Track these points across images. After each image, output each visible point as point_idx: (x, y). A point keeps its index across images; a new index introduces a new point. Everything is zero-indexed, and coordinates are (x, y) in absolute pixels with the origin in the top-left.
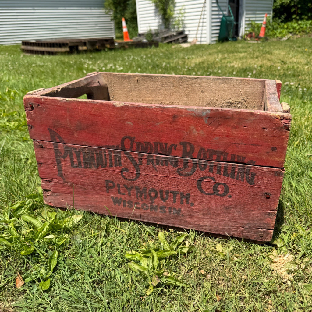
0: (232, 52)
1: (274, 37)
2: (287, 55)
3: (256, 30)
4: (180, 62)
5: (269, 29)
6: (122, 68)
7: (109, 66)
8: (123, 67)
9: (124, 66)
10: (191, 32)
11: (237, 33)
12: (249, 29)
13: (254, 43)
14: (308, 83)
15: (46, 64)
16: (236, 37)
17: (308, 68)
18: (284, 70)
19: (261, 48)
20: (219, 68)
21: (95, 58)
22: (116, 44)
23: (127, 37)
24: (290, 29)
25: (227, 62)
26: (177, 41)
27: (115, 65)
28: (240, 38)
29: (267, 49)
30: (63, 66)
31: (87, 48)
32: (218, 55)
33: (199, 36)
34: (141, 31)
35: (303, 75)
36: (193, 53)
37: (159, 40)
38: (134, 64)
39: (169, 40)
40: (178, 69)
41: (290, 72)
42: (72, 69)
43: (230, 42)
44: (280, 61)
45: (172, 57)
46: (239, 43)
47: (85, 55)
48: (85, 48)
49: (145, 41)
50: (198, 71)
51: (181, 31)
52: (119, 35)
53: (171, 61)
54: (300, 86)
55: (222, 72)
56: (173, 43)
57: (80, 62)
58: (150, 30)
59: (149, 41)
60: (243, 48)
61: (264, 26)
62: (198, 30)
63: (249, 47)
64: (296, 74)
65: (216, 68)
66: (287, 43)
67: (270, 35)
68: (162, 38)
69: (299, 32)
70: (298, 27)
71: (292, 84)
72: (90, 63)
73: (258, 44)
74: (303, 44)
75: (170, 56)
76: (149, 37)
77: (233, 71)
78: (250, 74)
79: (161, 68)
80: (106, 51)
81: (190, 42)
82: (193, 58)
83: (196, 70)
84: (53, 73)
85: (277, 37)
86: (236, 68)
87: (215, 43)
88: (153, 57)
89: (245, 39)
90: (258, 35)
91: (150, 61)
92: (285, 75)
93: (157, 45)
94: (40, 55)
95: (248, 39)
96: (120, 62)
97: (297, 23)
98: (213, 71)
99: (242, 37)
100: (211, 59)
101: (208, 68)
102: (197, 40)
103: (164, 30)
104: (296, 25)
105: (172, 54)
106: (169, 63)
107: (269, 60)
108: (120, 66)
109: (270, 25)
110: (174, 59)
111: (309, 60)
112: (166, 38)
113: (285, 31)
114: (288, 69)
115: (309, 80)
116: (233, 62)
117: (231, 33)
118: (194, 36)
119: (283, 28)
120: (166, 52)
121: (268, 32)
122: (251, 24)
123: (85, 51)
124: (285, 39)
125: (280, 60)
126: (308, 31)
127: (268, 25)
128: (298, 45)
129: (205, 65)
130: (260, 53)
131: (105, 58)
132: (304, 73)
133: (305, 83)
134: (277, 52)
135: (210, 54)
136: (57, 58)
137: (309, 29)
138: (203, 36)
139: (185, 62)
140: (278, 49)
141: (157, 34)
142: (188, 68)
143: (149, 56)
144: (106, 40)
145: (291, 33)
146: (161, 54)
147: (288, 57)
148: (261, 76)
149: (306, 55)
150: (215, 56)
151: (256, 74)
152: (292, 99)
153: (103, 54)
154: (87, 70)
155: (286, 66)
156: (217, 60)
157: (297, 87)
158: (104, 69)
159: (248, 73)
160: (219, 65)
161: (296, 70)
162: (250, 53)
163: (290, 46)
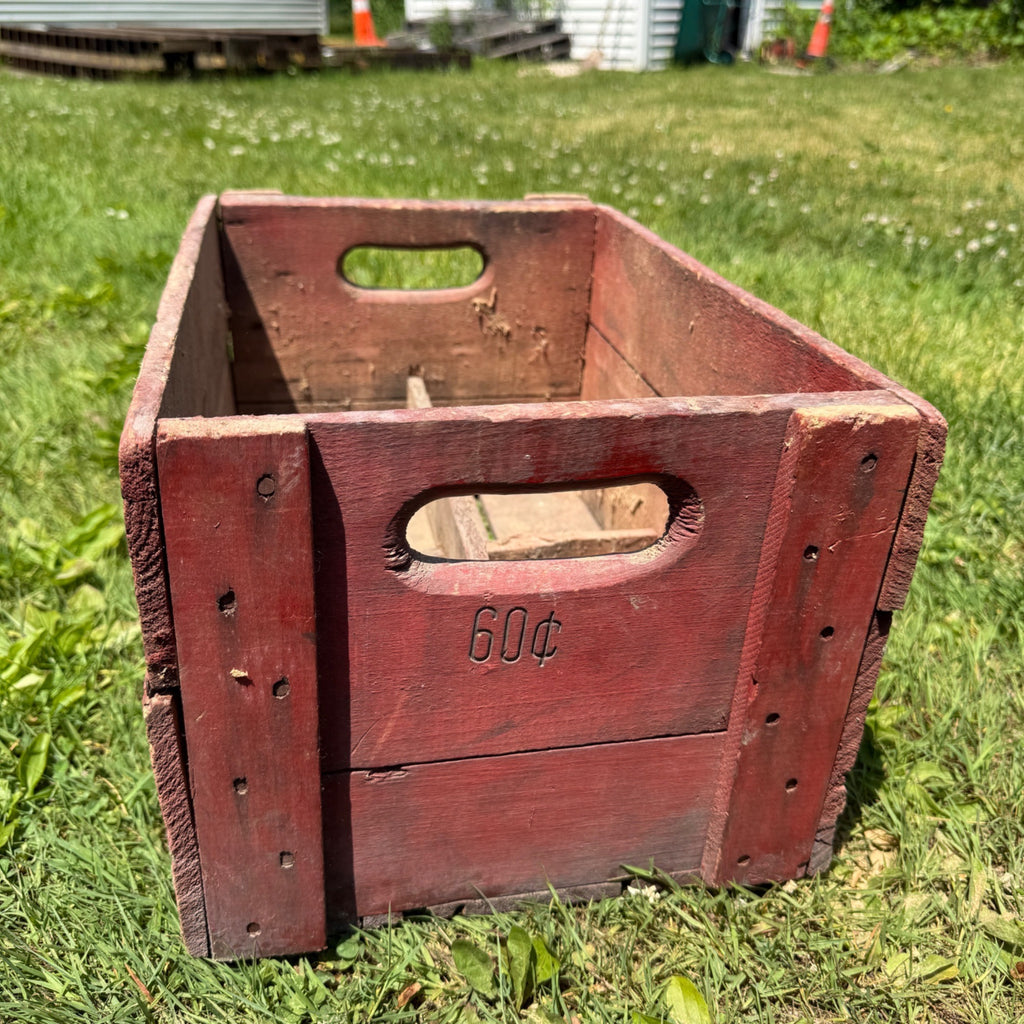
0: (712, 102)
1: (855, 59)
2: (884, 125)
3: (799, 30)
4: (538, 128)
5: (841, 32)
6: (335, 139)
7: (296, 127)
8: (344, 137)
9: (347, 129)
10: (585, 27)
11: (735, 38)
12: (776, 28)
13: (788, 78)
14: (937, 222)
15: (80, 112)
16: (730, 51)
17: (945, 172)
18: (868, 173)
19: (806, 95)
20: (662, 156)
21: (250, 98)
22: (328, 54)
23: (365, 32)
24: (909, 35)
25: (691, 138)
26: (534, 55)
27: (315, 125)
28: (743, 56)
29: (825, 99)
30: (135, 121)
31: (228, 62)
32: (664, 112)
33: (608, 41)
34: (416, 11)
35: (926, 192)
36: (585, 100)
37: (476, 48)
38: (381, 125)
39: (507, 50)
40: (529, 149)
41: (885, 183)
42: (166, 134)
43: (709, 69)
44: (859, 143)
45: (513, 109)
46: (741, 72)
47: (217, 88)
48: (218, 61)
49: (426, 46)
50: (594, 160)
51: (550, 21)
52: (340, 21)
53: (507, 121)
54: (910, 231)
55: (669, 168)
56: (523, 60)
57: (196, 109)
58: (447, 12)
59: (438, 47)
60: (750, 89)
61: (824, 20)
62: (605, 21)
63: (770, 89)
64: (907, 188)
65: (650, 153)
66: (891, 83)
67: (843, 53)
68: (486, 41)
69: (939, 47)
70: (935, 31)
71: (884, 220)
72: (231, 114)
73: (800, 79)
74: (945, 89)
75: (505, 103)
76: (442, 34)
77: (704, 168)
78: (759, 181)
79: (472, 143)
80: (291, 77)
81: (579, 61)
82: (581, 116)
83: (586, 156)
84: (97, 146)
85: (867, 59)
86: (717, 160)
87: (658, 67)
88: (450, 104)
89: (762, 62)
90: (805, 47)
91: (435, 117)
92: (871, 190)
93: (465, 61)
94: (59, 80)
95: (772, 59)
96: (335, 116)
97: (933, 14)
98: (642, 165)
99: (751, 53)
100: (640, 121)
101: (626, 153)
102: (602, 55)
103: (491, 14)
104: (927, 23)
105: (512, 97)
106: (499, 128)
107: (825, 136)
108: (331, 129)
109: (845, 17)
110: (517, 115)
111: (952, 144)
112: (499, 41)
113: (892, 42)
114: (883, 170)
115: (942, 212)
116: (708, 137)
117: (717, 38)
118: (593, 40)
119: (886, 29)
120: (496, 92)
121: (837, 41)
122: (784, 11)
123: (220, 73)
124: (891, 66)
125: (861, 138)
126: (965, 45)
127: (839, 16)
128: (926, 89)
129: (618, 143)
130: (799, 110)
131: (286, 100)
132: (929, 184)
133: (930, 220)
134: (854, 111)
135: (639, 105)
136: (119, 91)
137: (970, 40)
138: (625, 41)
139: (551, 127)
140: (861, 101)
141: (468, 26)
142: (560, 152)
143: (436, 99)
144: (294, 39)
145: (911, 47)
146: (477, 97)
147: (887, 131)
148: (793, 191)
149: (944, 128)
150: (655, 113)
151: (777, 181)
152: (879, 271)
153: (279, 87)
154: (219, 138)
155: (877, 161)
156: (659, 127)
157: (901, 234)
158: (275, 138)
159: (751, 177)
160: (664, 145)
161: (905, 177)
162: (769, 110)
163: (903, 95)
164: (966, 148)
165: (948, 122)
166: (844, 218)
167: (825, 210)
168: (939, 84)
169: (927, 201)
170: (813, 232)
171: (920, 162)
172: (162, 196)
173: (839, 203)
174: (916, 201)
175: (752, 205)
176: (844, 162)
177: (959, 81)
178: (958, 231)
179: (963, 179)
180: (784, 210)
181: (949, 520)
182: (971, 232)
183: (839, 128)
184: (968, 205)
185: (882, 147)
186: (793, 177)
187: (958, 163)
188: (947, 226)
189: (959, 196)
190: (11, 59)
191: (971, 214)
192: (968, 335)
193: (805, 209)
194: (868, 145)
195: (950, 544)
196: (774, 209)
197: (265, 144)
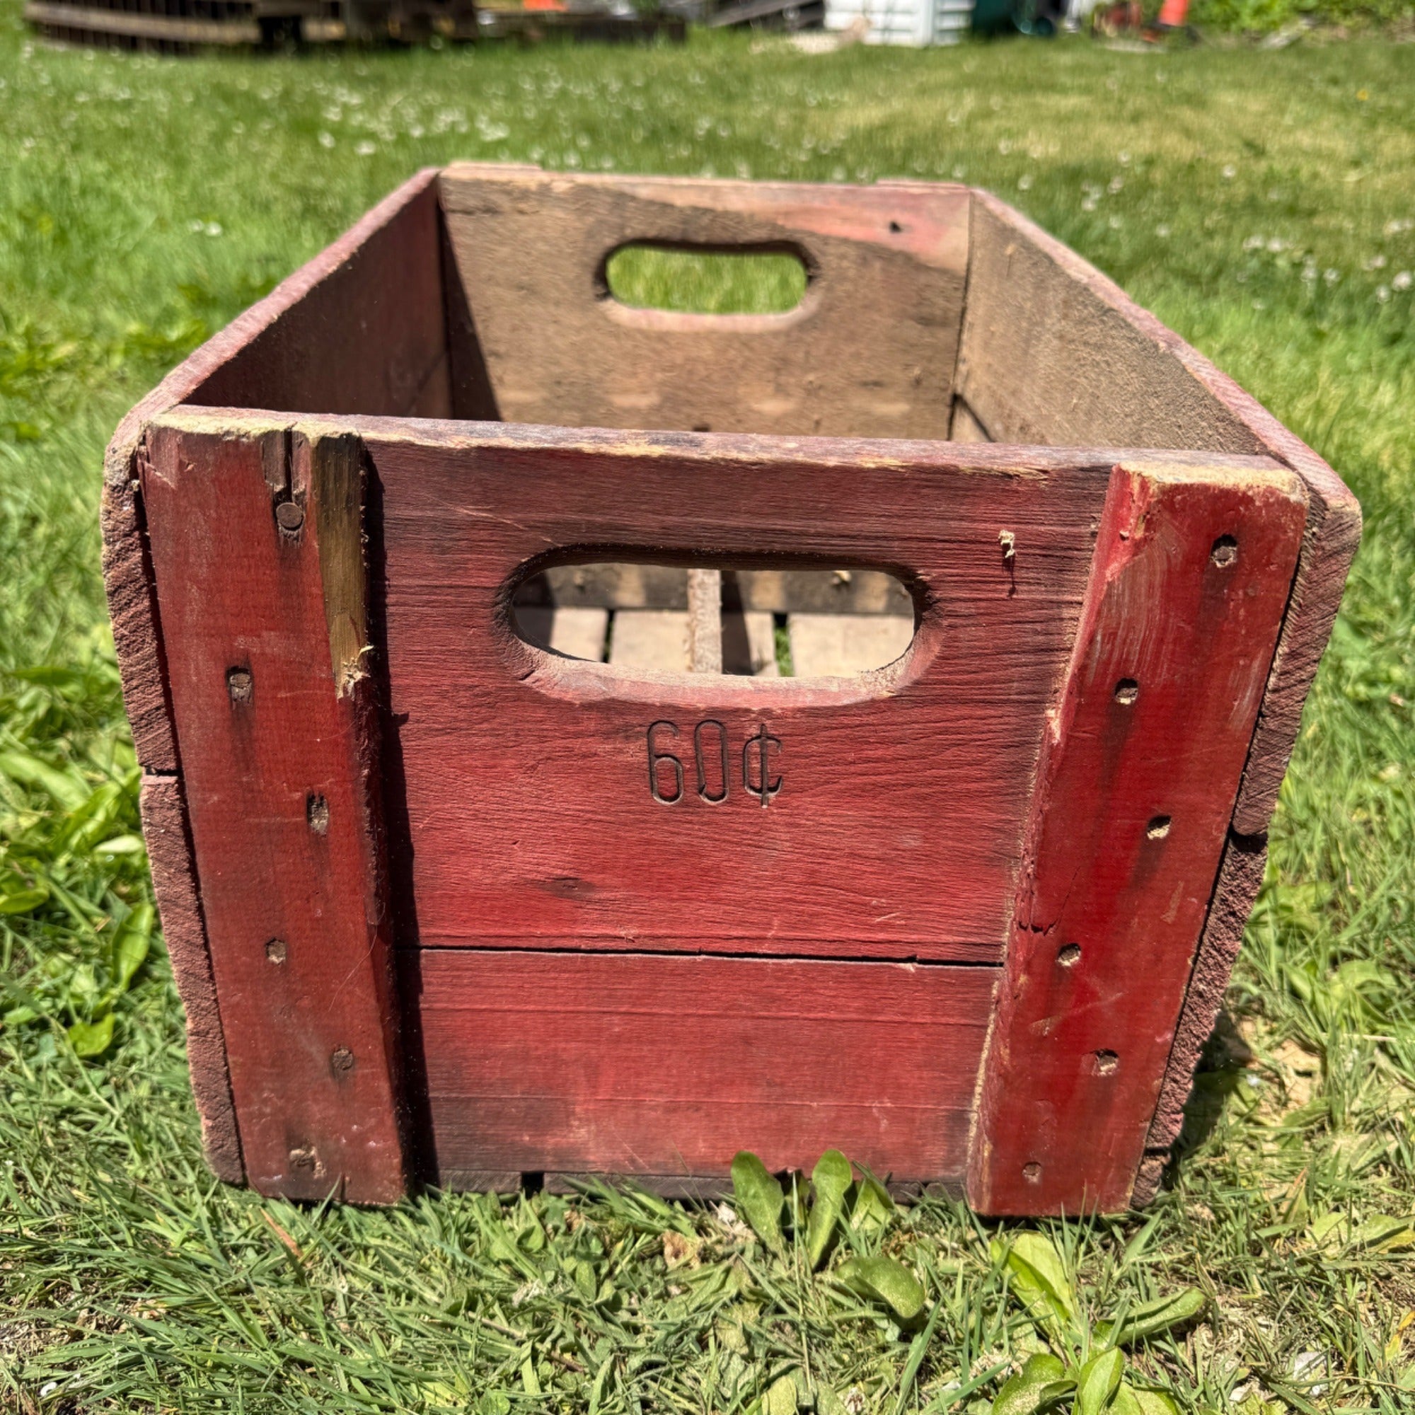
0: (1026, 87)
1: (1227, 30)
2: (1271, 118)
4: (783, 120)
6: (502, 134)
7: (444, 120)
8: (512, 131)
9: (515, 122)
13: (1132, 55)
14: (1349, 250)
15: (146, 97)
16: (1052, 19)
17: (1359, 182)
18: (1250, 183)
19: (1160, 78)
20: (958, 159)
21: (379, 79)
22: (487, 21)
25: (999, 135)
26: (775, 22)
27: (471, 117)
28: (1068, 25)
29: (1188, 81)
30: (223, 109)
31: (348, 30)
32: (958, 99)
33: (878, 3)
35: (1333, 209)
36: (847, 82)
37: (692, 12)
38: (562, 115)
39: (735, 15)
40: (771, 149)
41: (1274, 196)
42: (267, 126)
43: (1019, 43)
44: (1236, 143)
45: (746, 95)
46: (1065, 47)
47: (334, 66)
48: (334, 30)
49: (622, 10)
50: (861, 165)
53: (738, 110)
54: (1311, 262)
55: (969, 175)
56: (757, 30)
57: (306, 94)
59: (640, 12)
60: (1078, 69)
63: (1107, 69)
64: (1305, 204)
65: (942, 156)
67: (1210, 20)
68: (705, 3)
69: (1346, 13)
71: (1275, 246)
72: (356, 100)
73: (1150, 57)
74: (1356, 68)
75: (735, 87)
77: (1018, 175)
78: (1095, 194)
79: (692, 140)
80: (436, 52)
81: (837, 32)
82: (840, 105)
83: (850, 158)
85: (1242, 30)
86: (1036, 164)
87: (951, 40)
88: (658, 90)
89: (1095, 33)
90: (1157, 13)
91: (638, 105)
92: (1253, 206)
93: (677, 31)
94: (117, 54)
95: (1110, 30)
96: (498, 105)
99: (1078, 21)
100: (926, 111)
101: (907, 155)
102: (868, 22)
105: (746, 79)
106: (727, 121)
107: (1188, 133)
108: (494, 121)
110: (751, 104)
111: (1367, 143)
112: (725, 4)
113: (1278, 6)
114: (1270, 179)
115: (1356, 236)
116: (1022, 133)
118: (858, 3)
120: (723, 73)
121: (1202, 4)
123: (337, 46)
124: (1278, 40)
125: (1239, 135)
126: (1383, 10)
128: (1329, 70)
129: (897, 140)
130: (1150, 97)
131: (427, 82)
132: (1336, 199)
133: (1339, 248)
134: (1228, 98)
135: (923, 91)
136: (199, 69)
138: (900, 3)
139: (801, 120)
140: (1239, 85)
142: (815, 152)
143: (639, 82)
145: (1305, 13)
146: (696, 79)
147: (1275, 127)
148: (1144, 206)
149: (1356, 122)
150: (946, 100)
151: (1121, 194)
152: (1269, 314)
153: (419, 63)
154: (338, 132)
155: (1261, 167)
156: (954, 119)
157: (1298, 266)
158: (417, 132)
159: (1085, 187)
160: (961, 144)
161: (1302, 188)
162: (1107, 97)
163: (1295, 78)
164: (1388, 148)
165: (1363, 113)
166: (1217, 244)
167: (1190, 233)
168: (1348, 63)
169: (1333, 222)
170: (1173, 262)
171: (1323, 169)
172: (266, 208)
173: (1208, 223)
174: (1318, 222)
175: (1087, 225)
176: (1216, 168)
177: (1376, 60)
178: (1380, 262)
179: (1385, 192)
180: (1131, 233)
181: (1380, 645)
182: (1398, 263)
183: (1209, 122)
184: (1393, 227)
185: (1268, 147)
186: (1143, 188)
187: (1377, 169)
188: (1363, 255)
189: (1379, 216)
190: (48, 27)
191: (1396, 239)
192: (1396, 402)
193: (1163, 232)
194: (1249, 145)
195: (1383, 676)
196: (1119, 231)
197: (403, 139)
